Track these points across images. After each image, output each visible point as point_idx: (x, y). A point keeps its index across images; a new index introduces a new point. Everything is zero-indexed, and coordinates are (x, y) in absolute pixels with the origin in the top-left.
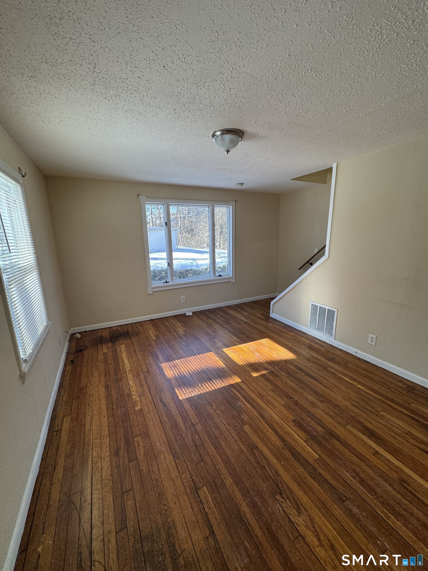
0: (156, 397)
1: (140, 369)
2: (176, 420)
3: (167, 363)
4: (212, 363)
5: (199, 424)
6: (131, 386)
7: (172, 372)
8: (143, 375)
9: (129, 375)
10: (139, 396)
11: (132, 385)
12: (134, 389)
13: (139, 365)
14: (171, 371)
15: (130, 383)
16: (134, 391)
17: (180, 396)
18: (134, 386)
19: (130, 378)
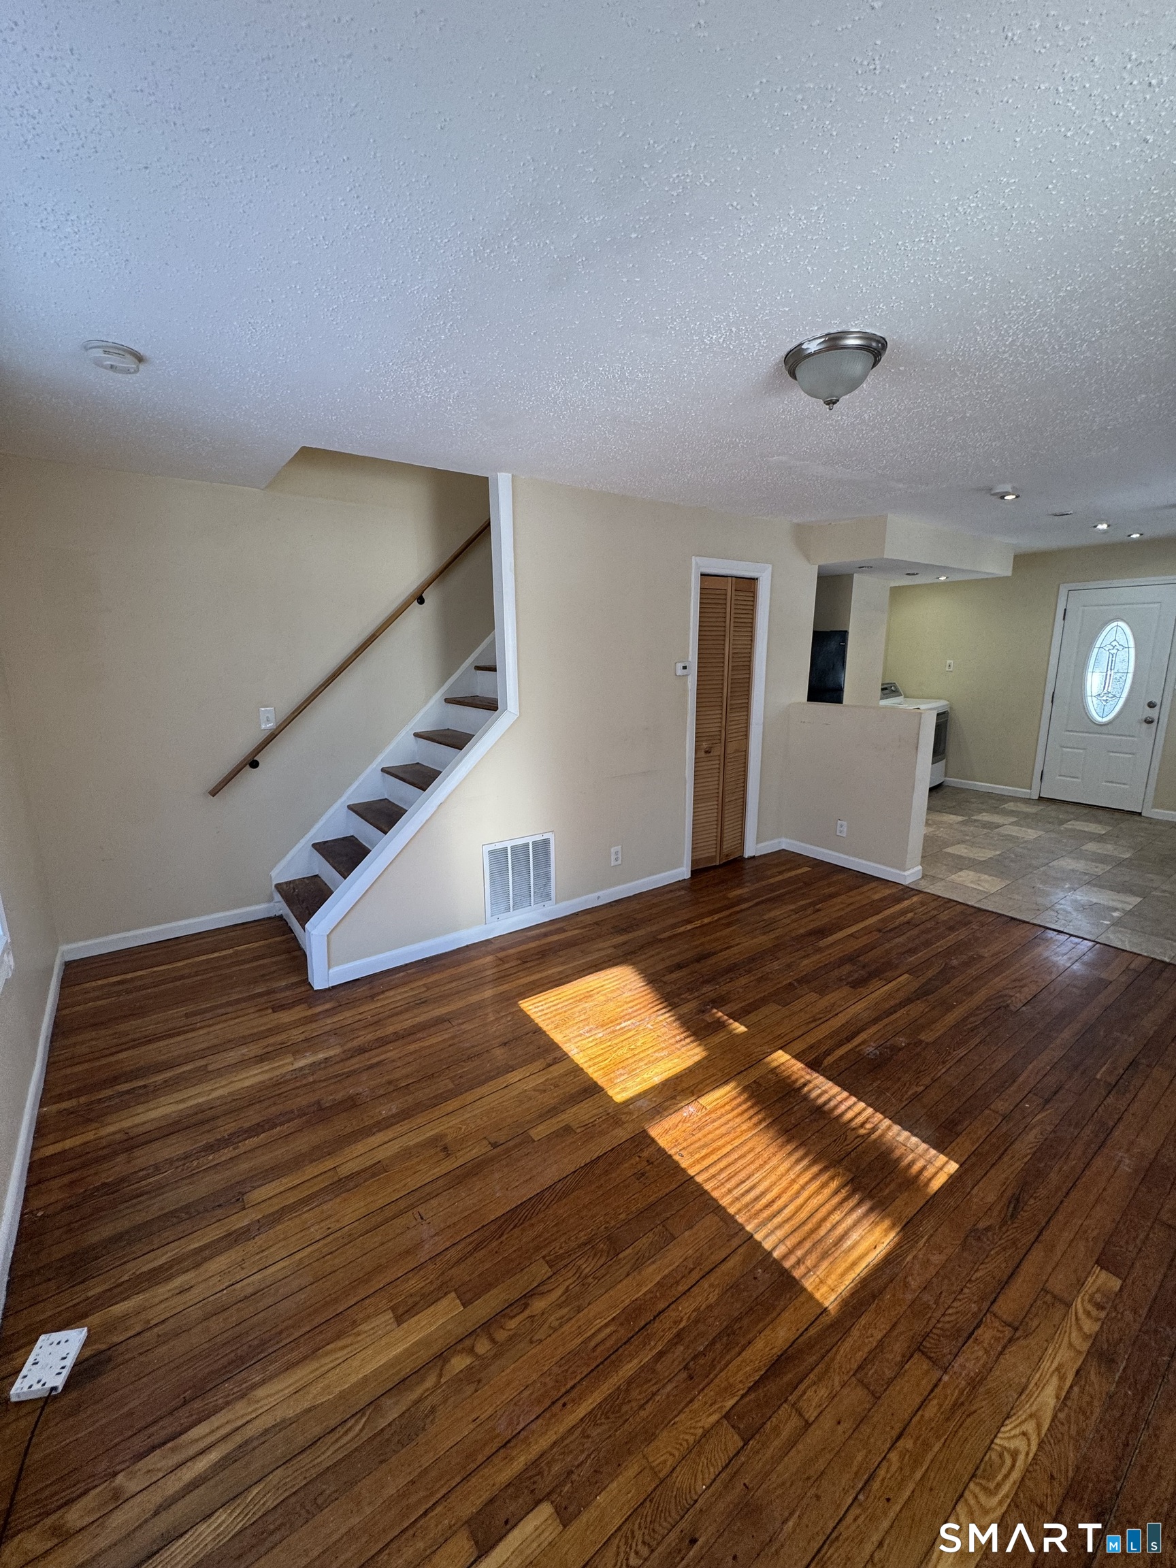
0: (1014, 1242)
1: (931, 1411)
2: (1034, 1154)
3: (809, 1284)
4: (723, 1120)
5: (992, 1107)
6: (1062, 1378)
7: (855, 1236)
8: (960, 1360)
9: (1015, 1454)
10: (1069, 1305)
11: (1055, 1380)
12: (1064, 1355)
13: (907, 1443)
14: (849, 1243)
15: (1052, 1402)
16: (1070, 1345)
17: (946, 1170)
18: (1045, 1364)
19: (1030, 1427)
